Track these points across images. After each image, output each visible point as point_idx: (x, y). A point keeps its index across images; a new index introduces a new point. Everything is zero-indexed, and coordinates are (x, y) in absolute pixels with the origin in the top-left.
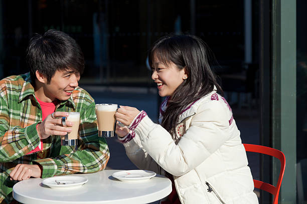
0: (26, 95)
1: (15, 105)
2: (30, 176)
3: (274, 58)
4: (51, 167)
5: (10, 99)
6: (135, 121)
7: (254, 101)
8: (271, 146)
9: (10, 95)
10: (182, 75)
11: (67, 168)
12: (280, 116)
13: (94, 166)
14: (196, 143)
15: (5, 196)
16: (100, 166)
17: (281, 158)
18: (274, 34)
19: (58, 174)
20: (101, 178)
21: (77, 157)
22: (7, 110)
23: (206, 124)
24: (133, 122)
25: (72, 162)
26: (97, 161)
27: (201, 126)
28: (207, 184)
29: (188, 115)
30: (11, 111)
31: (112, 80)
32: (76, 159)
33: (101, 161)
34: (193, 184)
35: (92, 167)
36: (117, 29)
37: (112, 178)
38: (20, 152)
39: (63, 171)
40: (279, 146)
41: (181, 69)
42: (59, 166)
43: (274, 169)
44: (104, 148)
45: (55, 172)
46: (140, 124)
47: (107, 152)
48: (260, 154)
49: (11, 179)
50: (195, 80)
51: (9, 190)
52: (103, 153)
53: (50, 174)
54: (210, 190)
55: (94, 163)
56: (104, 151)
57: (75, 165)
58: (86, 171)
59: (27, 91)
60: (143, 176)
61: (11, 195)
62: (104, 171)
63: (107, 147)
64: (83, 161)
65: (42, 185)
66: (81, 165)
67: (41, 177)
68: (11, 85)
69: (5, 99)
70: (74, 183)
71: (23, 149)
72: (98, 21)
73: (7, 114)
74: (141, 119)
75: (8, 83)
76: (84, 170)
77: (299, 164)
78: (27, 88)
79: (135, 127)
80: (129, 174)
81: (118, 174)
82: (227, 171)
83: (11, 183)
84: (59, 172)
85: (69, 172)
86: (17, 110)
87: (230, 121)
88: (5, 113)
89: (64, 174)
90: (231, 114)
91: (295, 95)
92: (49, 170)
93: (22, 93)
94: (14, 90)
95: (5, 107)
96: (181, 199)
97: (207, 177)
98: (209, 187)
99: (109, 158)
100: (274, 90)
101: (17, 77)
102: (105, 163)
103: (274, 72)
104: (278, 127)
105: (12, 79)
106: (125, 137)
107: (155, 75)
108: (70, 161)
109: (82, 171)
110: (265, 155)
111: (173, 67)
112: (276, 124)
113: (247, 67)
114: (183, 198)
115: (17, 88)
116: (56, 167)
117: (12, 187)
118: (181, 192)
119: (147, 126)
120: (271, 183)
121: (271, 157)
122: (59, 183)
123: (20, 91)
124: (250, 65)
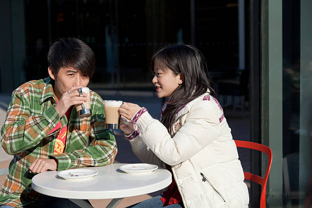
0: (47, 97)
1: (36, 106)
2: (47, 169)
3: (263, 64)
4: (65, 161)
5: (32, 100)
6: (136, 115)
7: (247, 104)
8: (260, 142)
9: (32, 96)
10: (178, 80)
11: (79, 162)
12: (268, 116)
13: (103, 160)
14: (188, 136)
15: (26, 187)
16: (109, 160)
17: (269, 153)
18: (263, 43)
19: (72, 167)
20: (109, 171)
21: (88, 152)
22: (29, 110)
23: (197, 121)
24: (134, 117)
25: (84, 157)
26: (106, 155)
27: (194, 123)
28: (202, 174)
29: (183, 114)
30: (33, 111)
31: (122, 85)
32: (88, 154)
33: (110, 156)
34: (189, 175)
35: (102, 161)
36: (127, 40)
37: (119, 171)
38: (43, 133)
39: (76, 165)
40: (267, 143)
41: (177, 74)
42: (73, 160)
43: (263, 163)
44: (112, 144)
45: (69, 166)
46: (140, 119)
47: (115, 148)
48: (251, 149)
49: (30, 172)
50: (189, 85)
51: (29, 181)
52: (111, 149)
53: (64, 167)
54: (204, 180)
55: (103, 157)
56: (113, 147)
57: (86, 159)
58: (97, 165)
59: (47, 94)
60: (146, 169)
61: (30, 185)
62: (112, 164)
63: (115, 143)
64: (94, 155)
65: (58, 177)
66: (92, 159)
67: (57, 170)
68: (33, 88)
69: (27, 100)
70: (85, 175)
71: (45, 130)
72: (110, 33)
73: (29, 113)
74: (141, 114)
75: (30, 86)
76: (95, 163)
77: (286, 159)
78: (47, 91)
79: (136, 121)
80: (134, 167)
81: (125, 167)
82: (219, 163)
83: (30, 175)
84: (73, 165)
85: (81, 165)
86: (38, 110)
87: (220, 119)
88: (28, 112)
89: (77, 167)
90: (222, 113)
91: (282, 97)
92: (63, 164)
93: (43, 96)
94: (35, 92)
95: (28, 107)
96: (180, 189)
97: (201, 168)
98: (204, 177)
99: (117, 153)
100: (263, 92)
101: (38, 81)
102: (113, 157)
103: (263, 77)
104: (266, 125)
105: (33, 83)
106: (131, 135)
107: (155, 80)
108: (83, 156)
109: (92, 165)
110: (255, 150)
111: (170, 73)
112: (264, 123)
113: (240, 73)
114: (181, 187)
115: (38, 91)
116: (70, 161)
117: (31, 179)
118: (179, 182)
119: (145, 120)
120: (260, 175)
121: (260, 153)
122: (72, 175)
123: (41, 93)
124: (243, 71)
